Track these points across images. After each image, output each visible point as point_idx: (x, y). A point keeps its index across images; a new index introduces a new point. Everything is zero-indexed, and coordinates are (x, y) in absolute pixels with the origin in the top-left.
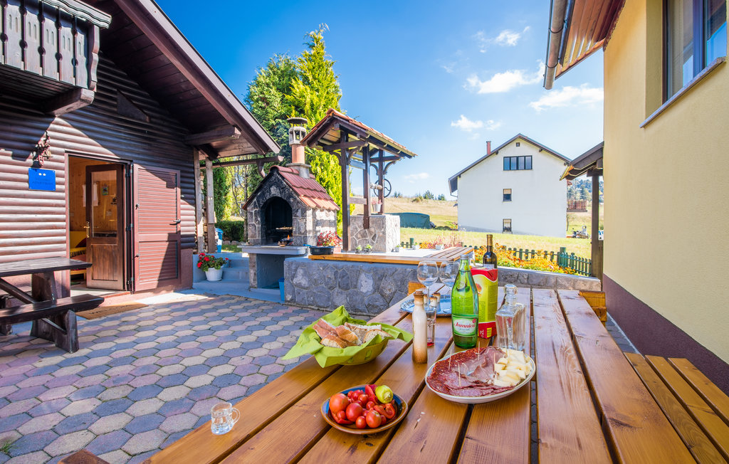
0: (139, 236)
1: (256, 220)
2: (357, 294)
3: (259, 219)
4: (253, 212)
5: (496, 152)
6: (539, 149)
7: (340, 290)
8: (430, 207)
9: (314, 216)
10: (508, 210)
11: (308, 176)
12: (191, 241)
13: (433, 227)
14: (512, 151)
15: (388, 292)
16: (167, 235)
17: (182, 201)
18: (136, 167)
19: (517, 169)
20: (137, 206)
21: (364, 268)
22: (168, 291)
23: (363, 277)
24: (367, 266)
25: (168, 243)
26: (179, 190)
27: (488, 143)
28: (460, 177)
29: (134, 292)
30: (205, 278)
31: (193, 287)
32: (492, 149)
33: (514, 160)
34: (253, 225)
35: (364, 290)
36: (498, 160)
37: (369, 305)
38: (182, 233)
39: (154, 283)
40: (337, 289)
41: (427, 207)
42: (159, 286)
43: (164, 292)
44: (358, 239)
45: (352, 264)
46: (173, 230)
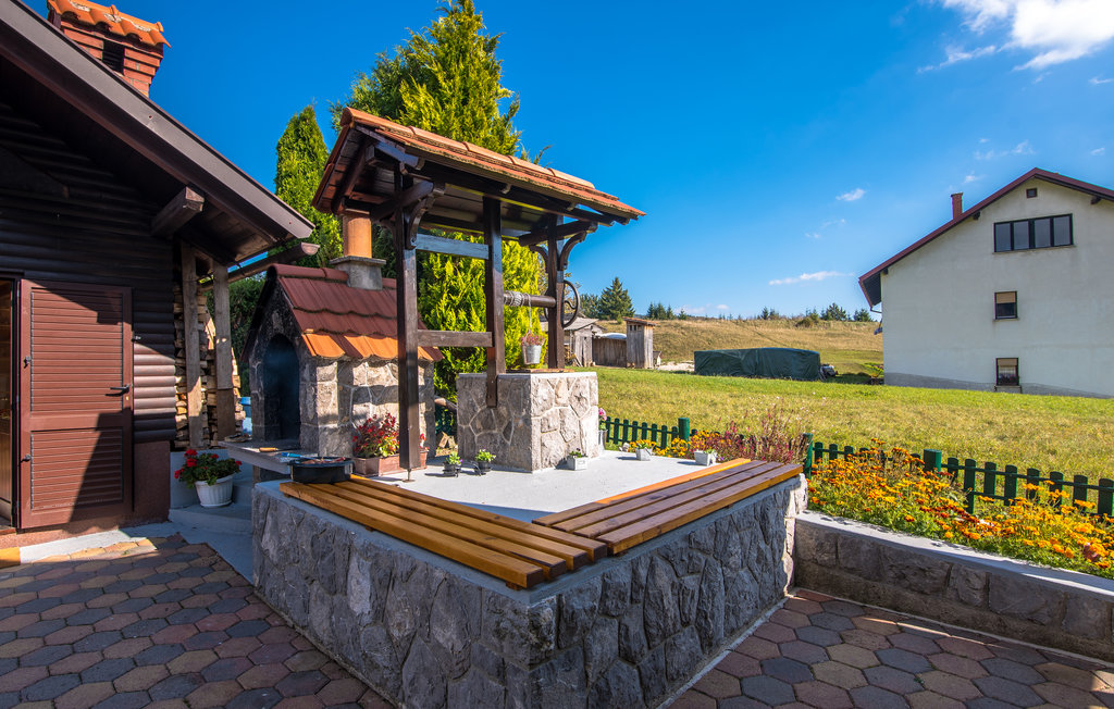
0: (30, 421)
1: (259, 385)
2: (347, 611)
3: (262, 384)
5: (975, 214)
6: (1089, 198)
7: (321, 591)
8: (832, 335)
9: (345, 378)
10: (1008, 339)
11: (376, 282)
12: (163, 428)
13: (829, 376)
14: (1020, 209)
16: (95, 416)
17: (137, 346)
18: (27, 286)
19: (1032, 246)
20: (25, 361)
22: (105, 527)
23: (354, 567)
24: (360, 539)
25: (97, 434)
26: (127, 327)
27: (957, 198)
28: (886, 272)
29: (20, 531)
30: (196, 501)
31: (170, 517)
32: (966, 207)
33: (1021, 230)
34: (256, 396)
35: (356, 605)
36: (983, 231)
38: (137, 412)
39: (65, 512)
41: (828, 335)
42: (75, 517)
43: (94, 529)
44: (478, 431)
45: (339, 523)
46: (114, 406)
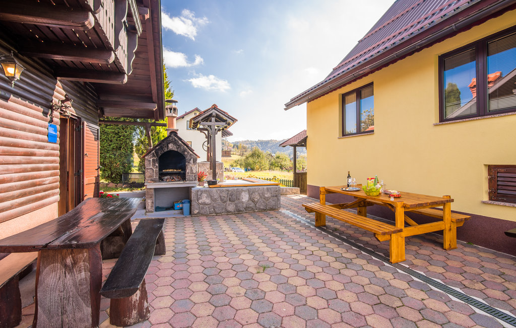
0: (86, 180)
1: (154, 165)
2: (240, 203)
3: (157, 165)
4: (151, 160)
7: (230, 202)
15: (256, 200)
18: (85, 123)
20: (85, 155)
21: (244, 189)
23: (243, 193)
24: (245, 188)
34: (151, 169)
35: (244, 200)
37: (247, 207)
40: (228, 202)
45: (236, 188)
